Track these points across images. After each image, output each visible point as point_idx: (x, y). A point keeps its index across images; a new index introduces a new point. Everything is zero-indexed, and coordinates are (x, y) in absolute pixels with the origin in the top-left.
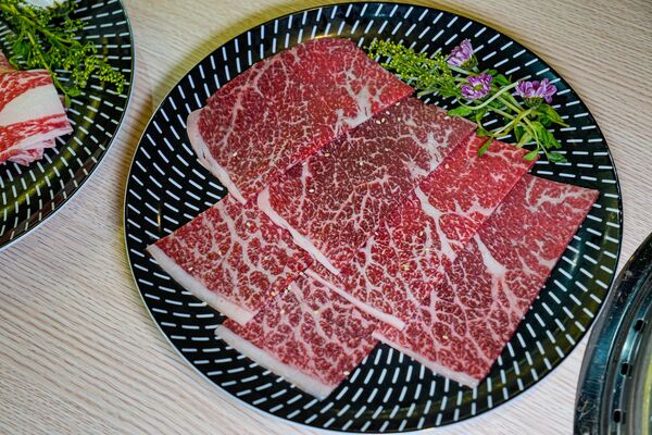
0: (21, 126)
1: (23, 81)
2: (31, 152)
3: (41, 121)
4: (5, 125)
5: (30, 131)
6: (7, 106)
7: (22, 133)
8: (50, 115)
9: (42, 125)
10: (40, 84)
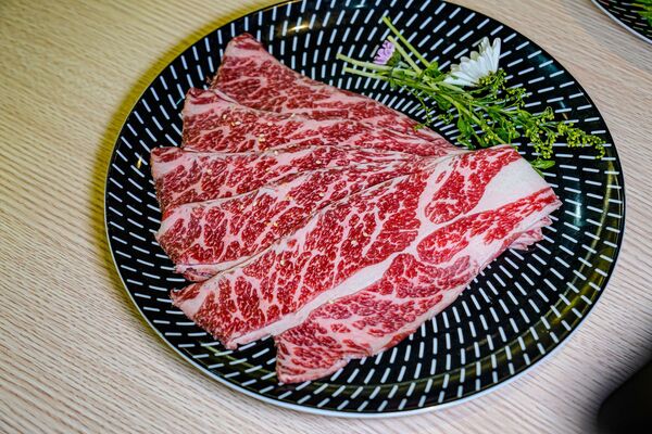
0: (514, 207)
1: (492, 159)
2: (531, 233)
3: (532, 199)
4: (495, 208)
5: (525, 211)
6: (487, 187)
7: (518, 215)
8: (538, 190)
9: (535, 203)
10: (511, 160)
